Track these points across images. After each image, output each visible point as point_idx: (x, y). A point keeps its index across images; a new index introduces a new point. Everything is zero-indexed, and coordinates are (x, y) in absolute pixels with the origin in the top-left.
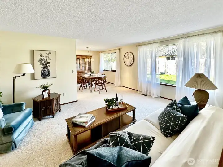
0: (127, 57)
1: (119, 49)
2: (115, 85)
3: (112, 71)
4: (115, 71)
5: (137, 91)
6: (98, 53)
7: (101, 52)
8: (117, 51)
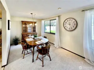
0: (68, 23)
1: (59, 16)
2: (55, 46)
3: (51, 33)
4: (54, 34)
5: (85, 58)
6: (40, 20)
7: (42, 20)
8: (57, 18)
